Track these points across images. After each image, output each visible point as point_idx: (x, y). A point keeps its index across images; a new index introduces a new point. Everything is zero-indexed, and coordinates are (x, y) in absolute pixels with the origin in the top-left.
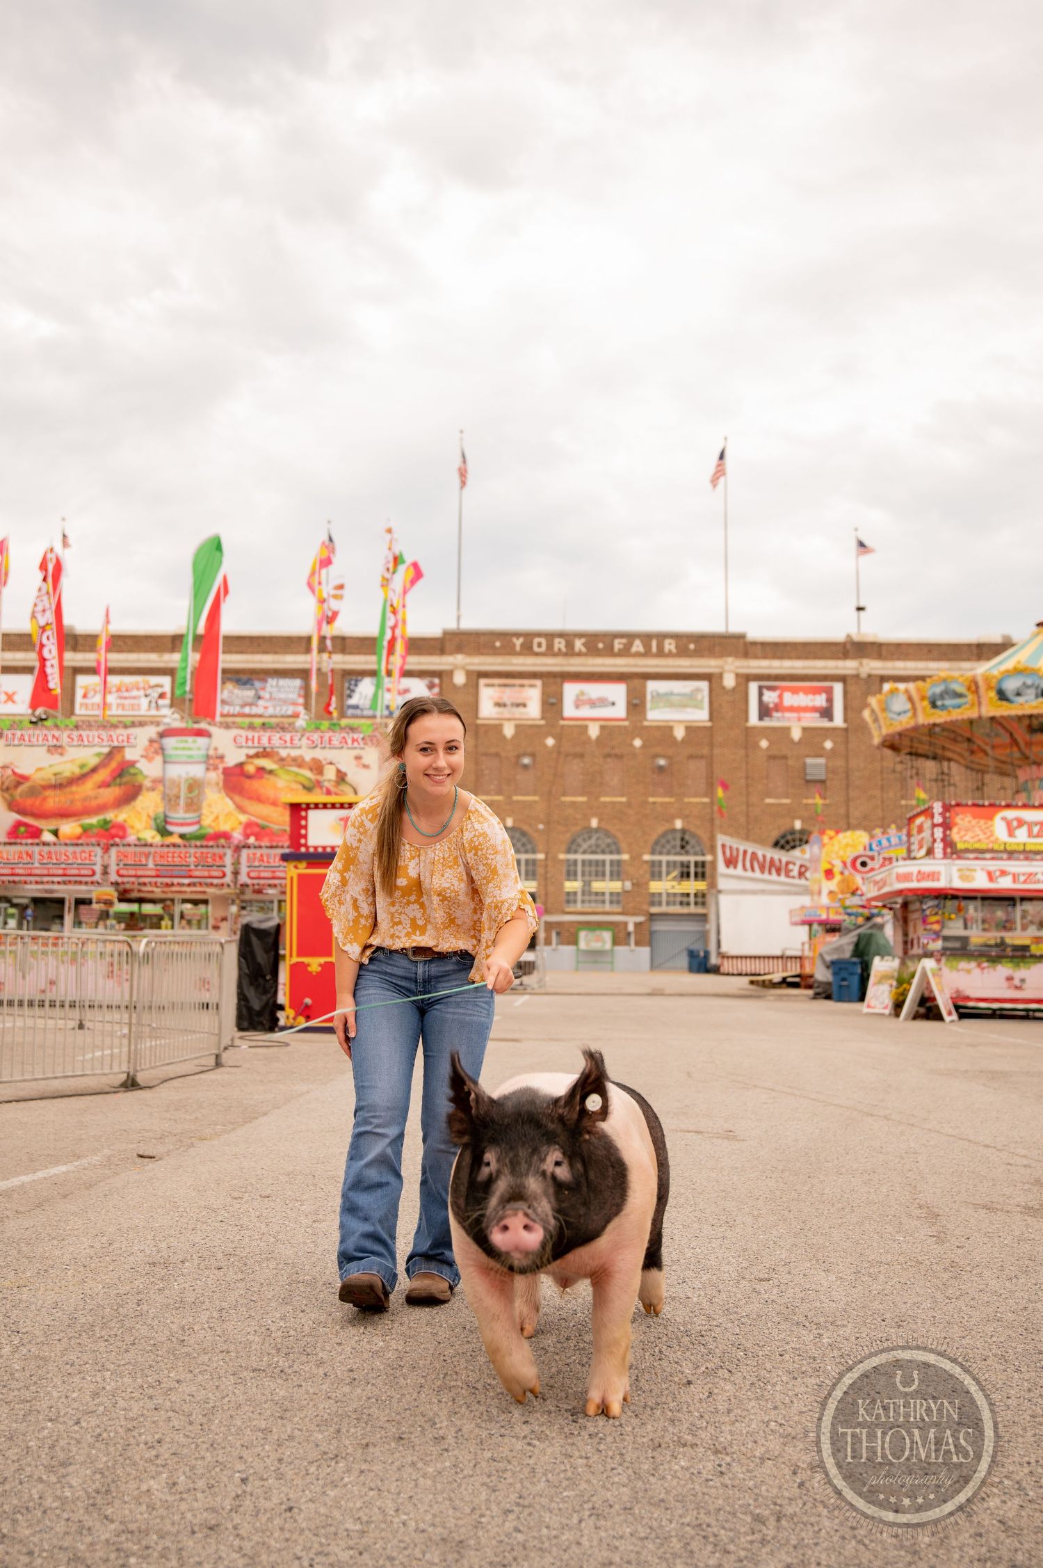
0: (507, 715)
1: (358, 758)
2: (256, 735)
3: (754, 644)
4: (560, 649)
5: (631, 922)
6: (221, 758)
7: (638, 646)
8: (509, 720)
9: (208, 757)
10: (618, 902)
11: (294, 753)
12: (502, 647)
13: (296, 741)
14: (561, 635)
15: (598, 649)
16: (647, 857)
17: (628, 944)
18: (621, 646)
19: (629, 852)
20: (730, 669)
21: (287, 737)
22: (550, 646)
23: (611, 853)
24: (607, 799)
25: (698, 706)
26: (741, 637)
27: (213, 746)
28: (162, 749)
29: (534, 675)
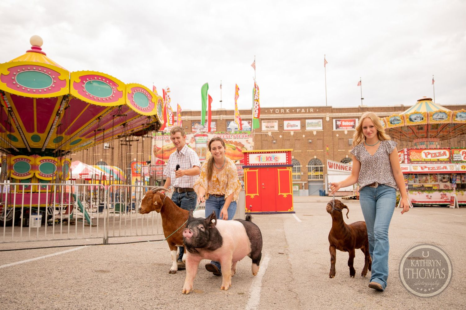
3: (334, 109)
4: (282, 112)
5: (303, 183)
7: (303, 111)
8: (270, 131)
10: (300, 178)
12: (268, 112)
14: (283, 108)
15: (293, 112)
16: (307, 166)
17: (303, 189)
18: (299, 111)
19: (302, 165)
20: (328, 116)
22: (280, 111)
23: (298, 165)
24: (296, 151)
25: (320, 126)
26: (331, 107)
29: (276, 119)
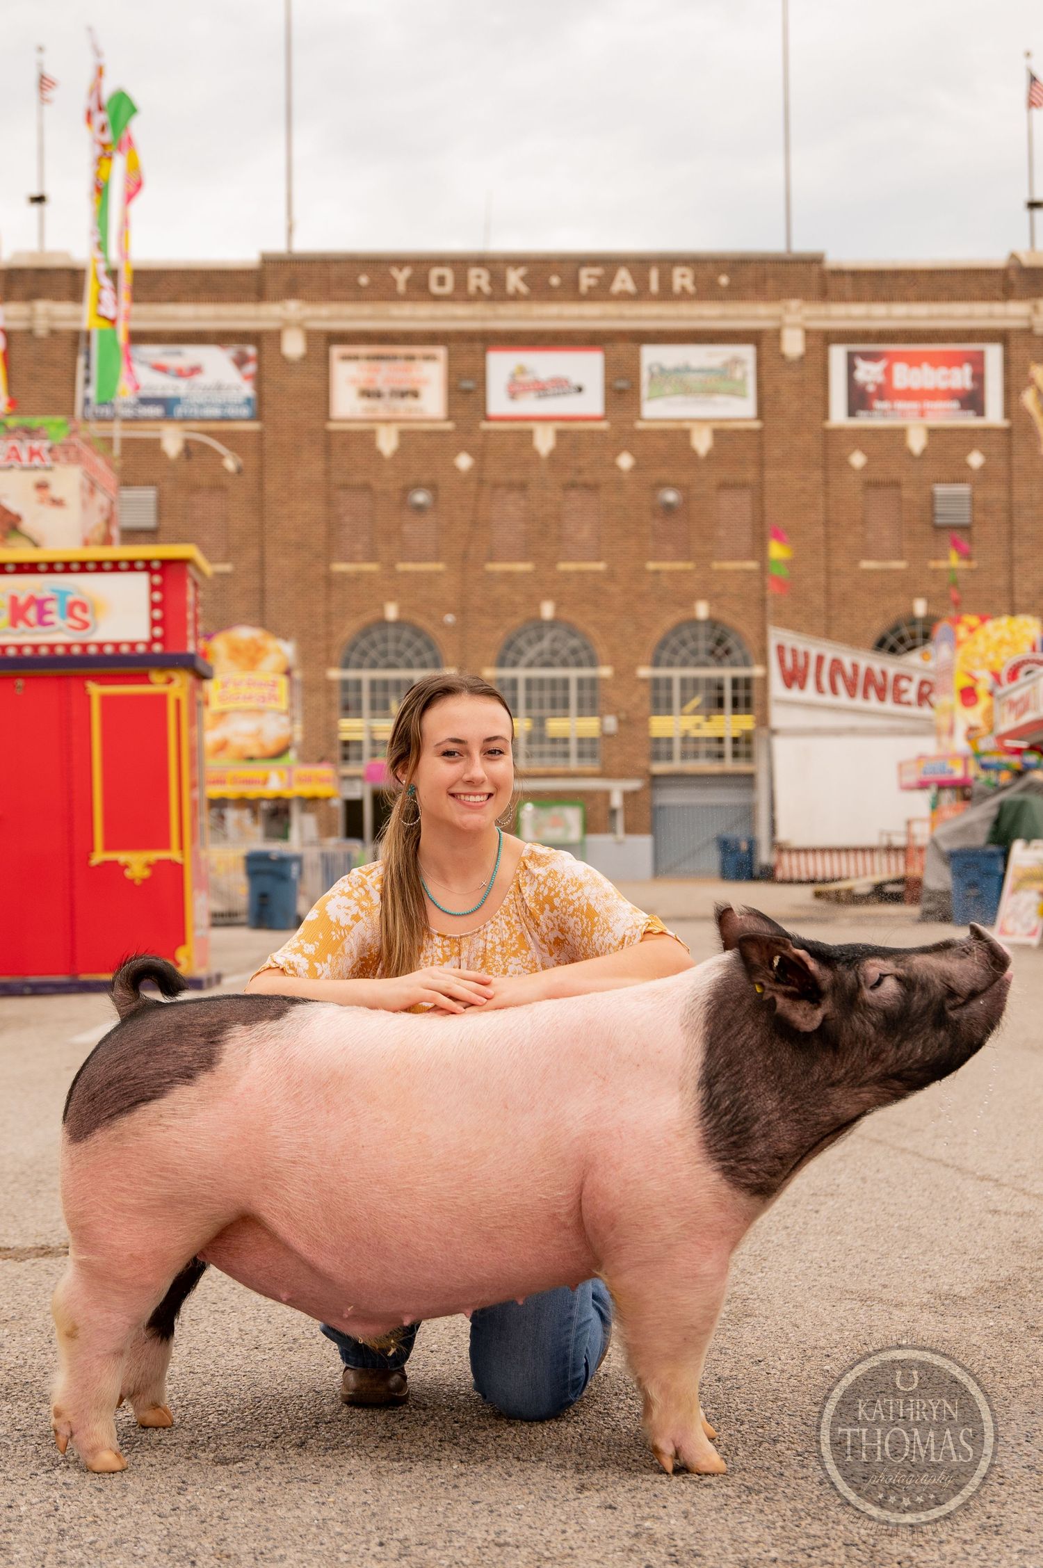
0: (382, 413)
1: (42, 487)
3: (839, 273)
4: (479, 289)
5: (617, 791)
7: (623, 281)
8: (387, 421)
10: (593, 755)
12: (372, 285)
14: (482, 261)
15: (550, 288)
16: (645, 672)
17: (612, 830)
18: (592, 282)
19: (613, 663)
20: (795, 322)
22: (461, 283)
23: (579, 664)
24: (571, 566)
25: (736, 392)
26: (815, 261)
29: (432, 338)
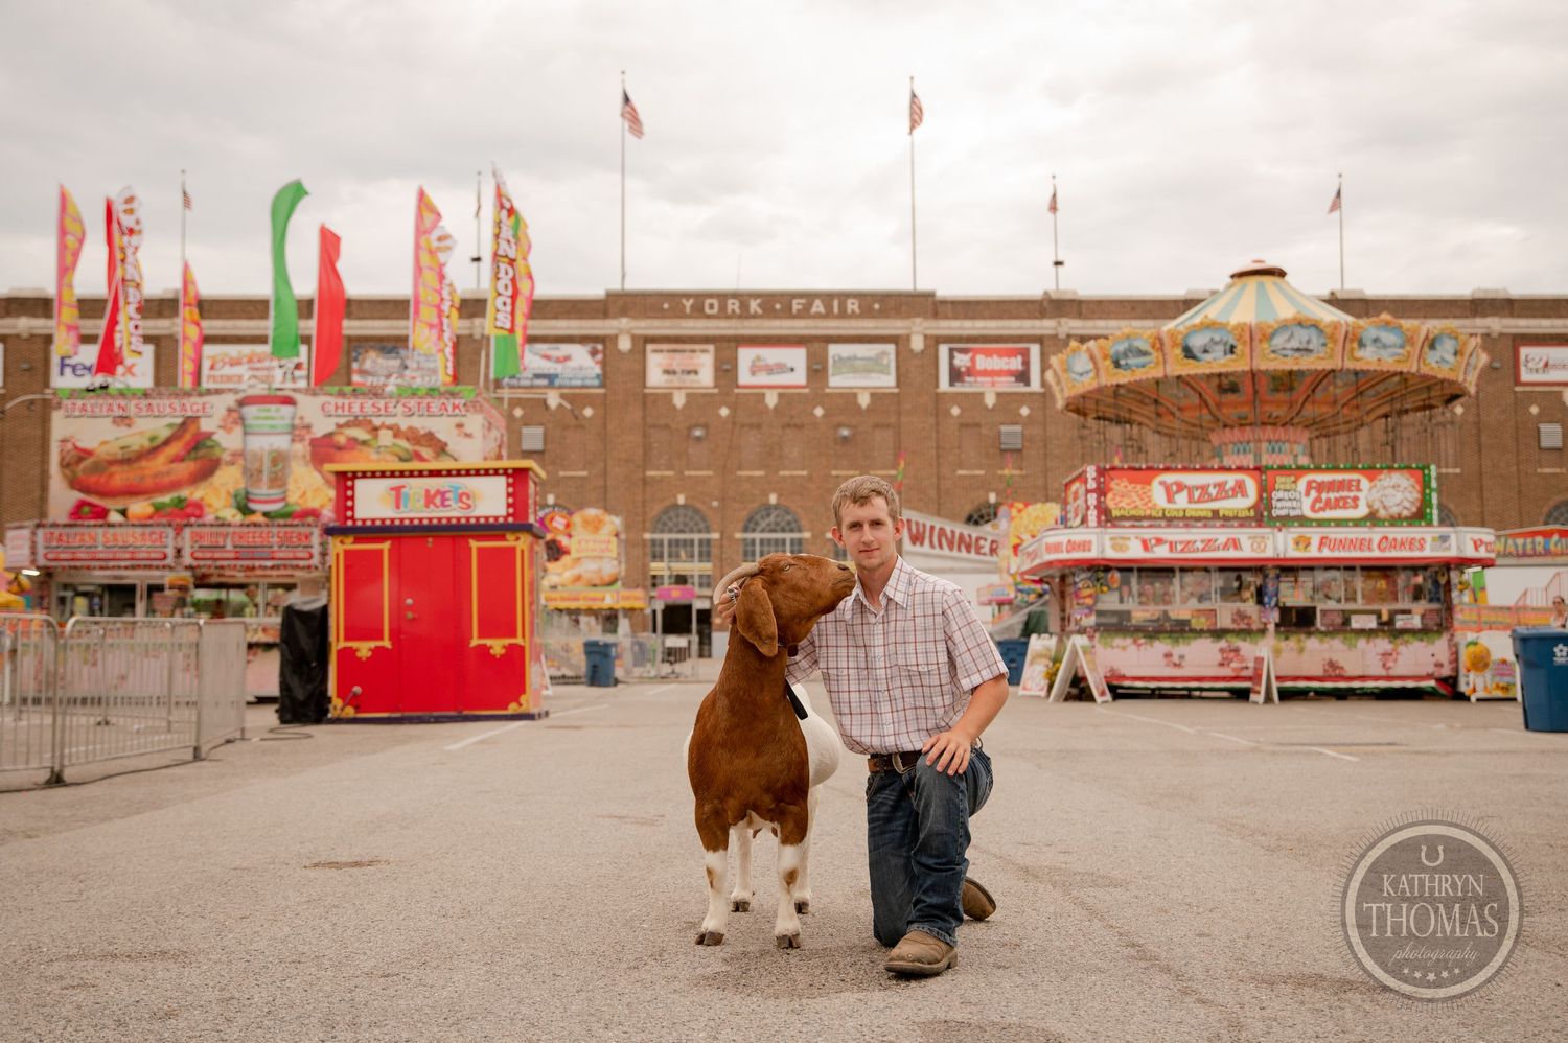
0: (676, 384)
1: (460, 426)
2: (347, 402)
3: (944, 302)
4: (733, 311)
6: (308, 427)
7: (818, 307)
8: (680, 388)
9: (293, 427)
11: (389, 421)
12: (670, 309)
13: (390, 409)
14: (735, 295)
15: (775, 310)
18: (800, 307)
19: (811, 530)
20: (918, 332)
21: (381, 403)
22: (723, 308)
23: (792, 531)
24: (787, 473)
25: (884, 371)
26: (930, 295)
27: (298, 415)
28: (242, 419)
29: (706, 340)
